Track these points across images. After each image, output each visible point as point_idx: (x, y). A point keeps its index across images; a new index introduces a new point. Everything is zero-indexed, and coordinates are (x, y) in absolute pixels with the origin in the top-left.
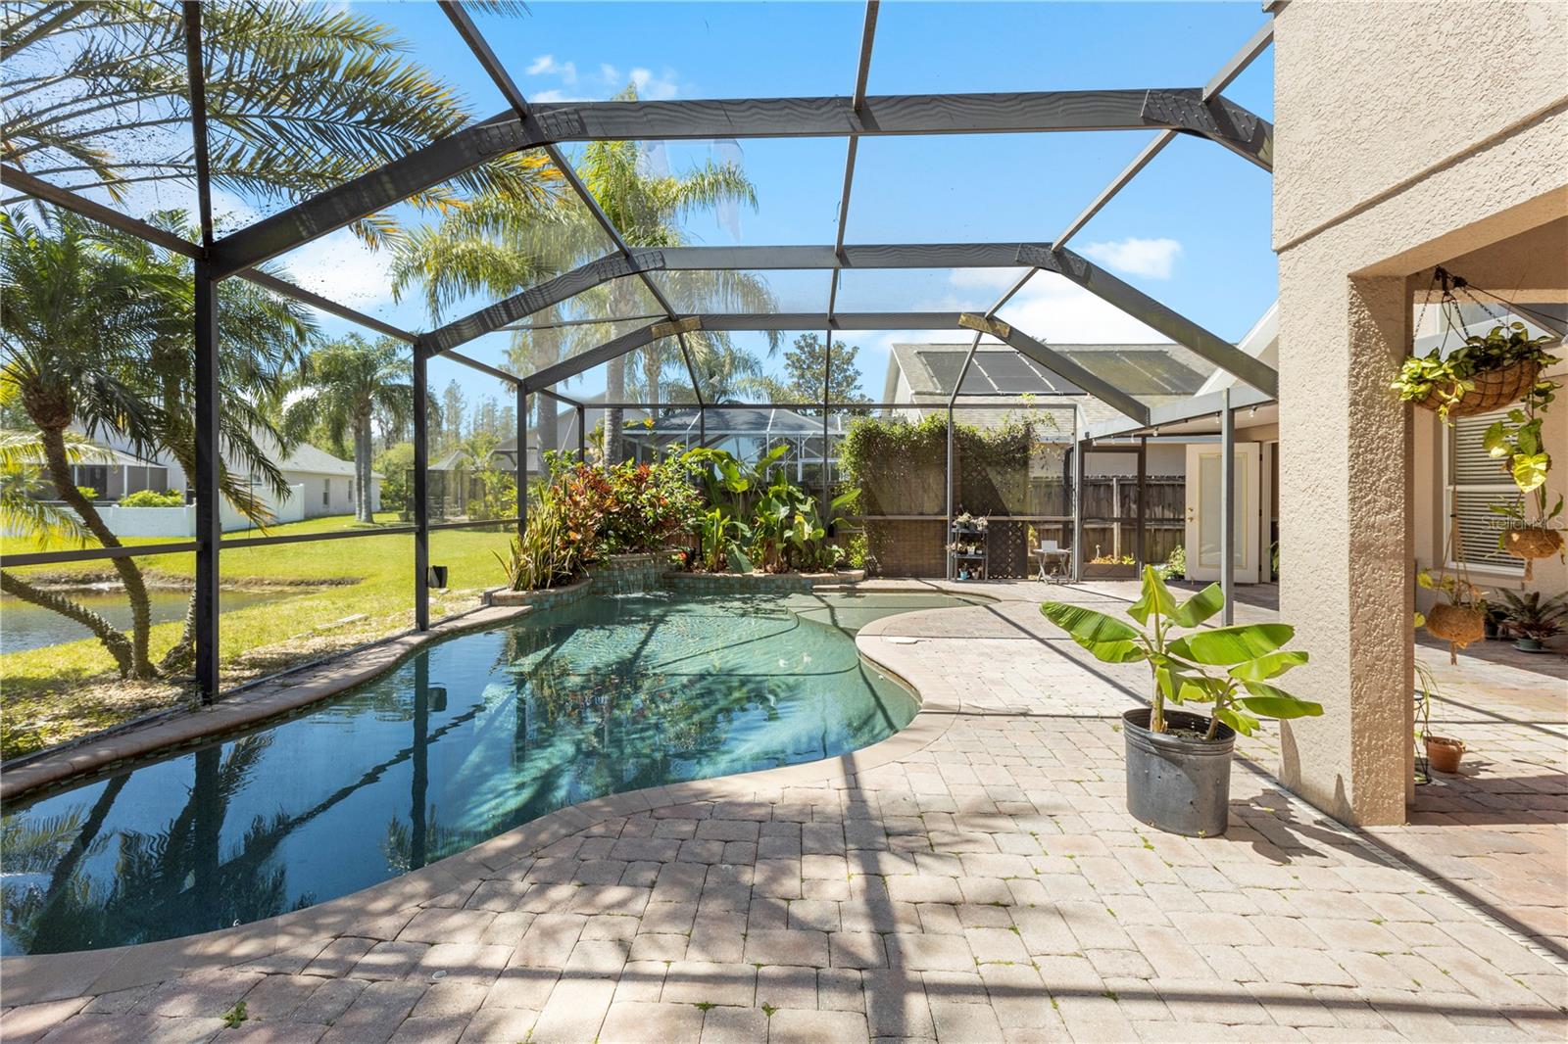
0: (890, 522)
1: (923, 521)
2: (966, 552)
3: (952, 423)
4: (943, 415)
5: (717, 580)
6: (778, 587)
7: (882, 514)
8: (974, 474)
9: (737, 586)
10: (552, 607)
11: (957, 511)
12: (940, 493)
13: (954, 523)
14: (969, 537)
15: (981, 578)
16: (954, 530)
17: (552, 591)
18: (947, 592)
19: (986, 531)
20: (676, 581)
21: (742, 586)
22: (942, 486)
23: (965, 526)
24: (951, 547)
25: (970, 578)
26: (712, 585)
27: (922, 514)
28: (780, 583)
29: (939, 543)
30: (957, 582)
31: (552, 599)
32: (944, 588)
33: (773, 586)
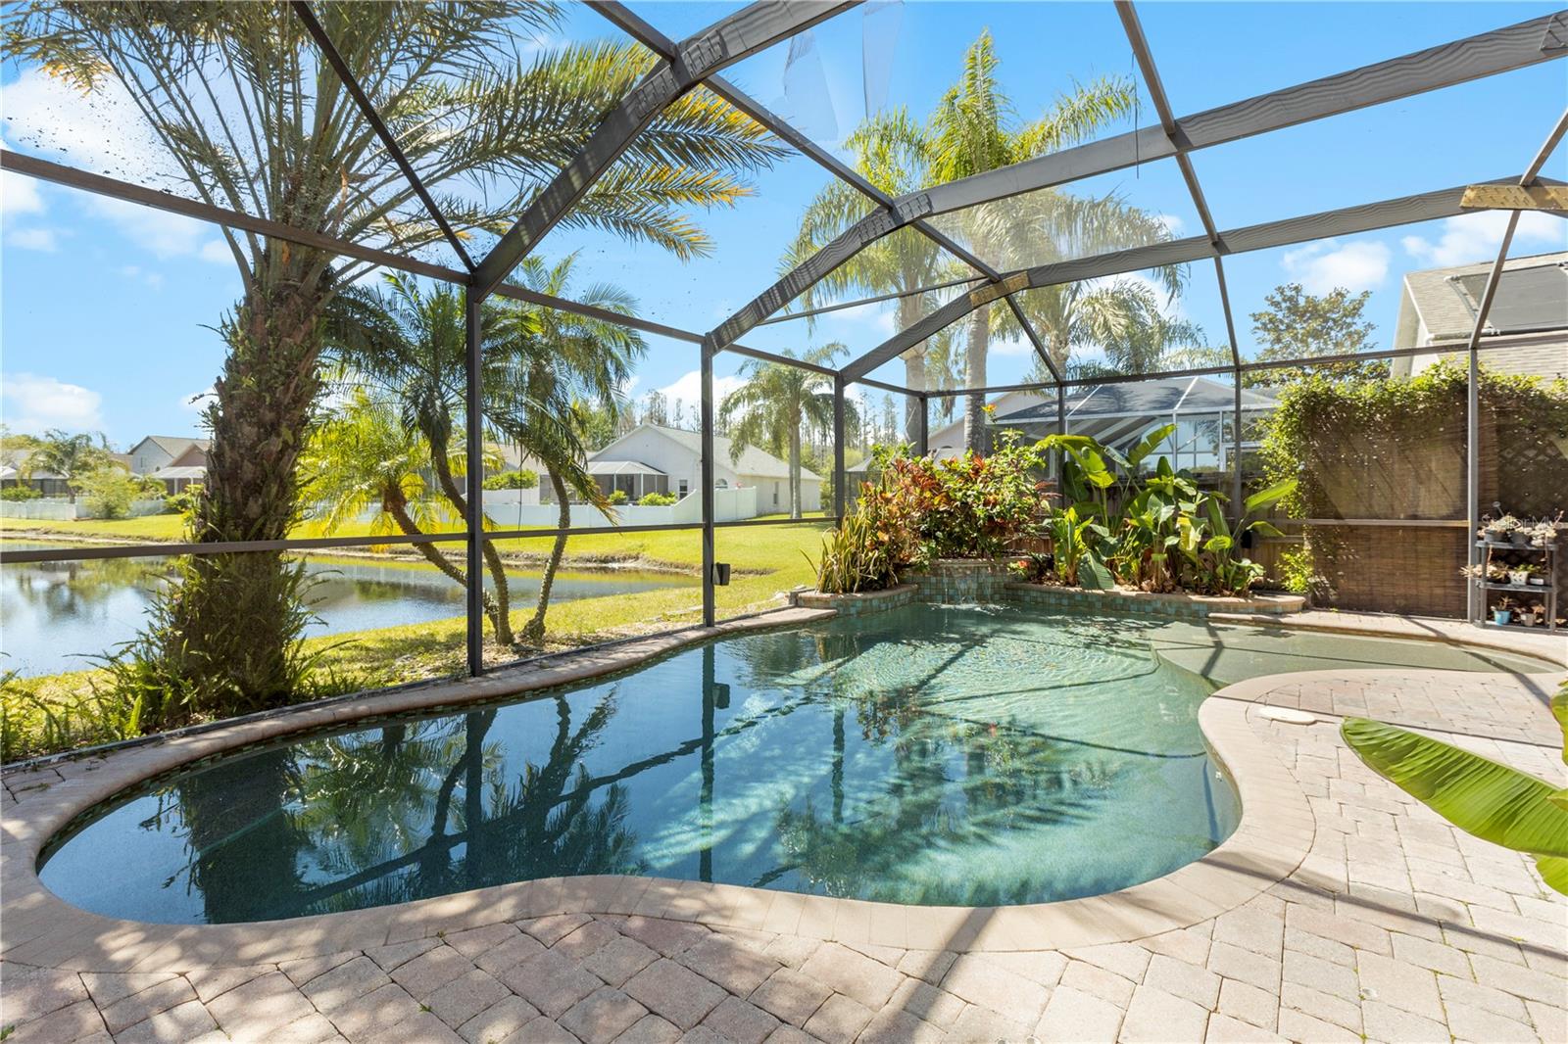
0: (1352, 528)
1: (1416, 529)
2: (1507, 580)
3: (1476, 371)
4: (1460, 362)
5: (1072, 596)
6: (1156, 611)
7: (1338, 517)
8: (1531, 453)
9: (1099, 605)
10: (859, 613)
11: (1486, 512)
12: (1453, 486)
13: (1481, 533)
14: (1511, 555)
15: (1541, 626)
16: (1480, 544)
17: (859, 595)
18: (1456, 643)
19: (1553, 547)
20: (1021, 593)
21: (1104, 605)
22: (1457, 473)
23: (1505, 537)
24: (1472, 571)
25: (1513, 622)
26: (1065, 602)
27: (1415, 517)
28: (1159, 605)
29: (1450, 563)
30: (1485, 626)
31: (859, 604)
32: (1452, 635)
33: (1148, 608)
